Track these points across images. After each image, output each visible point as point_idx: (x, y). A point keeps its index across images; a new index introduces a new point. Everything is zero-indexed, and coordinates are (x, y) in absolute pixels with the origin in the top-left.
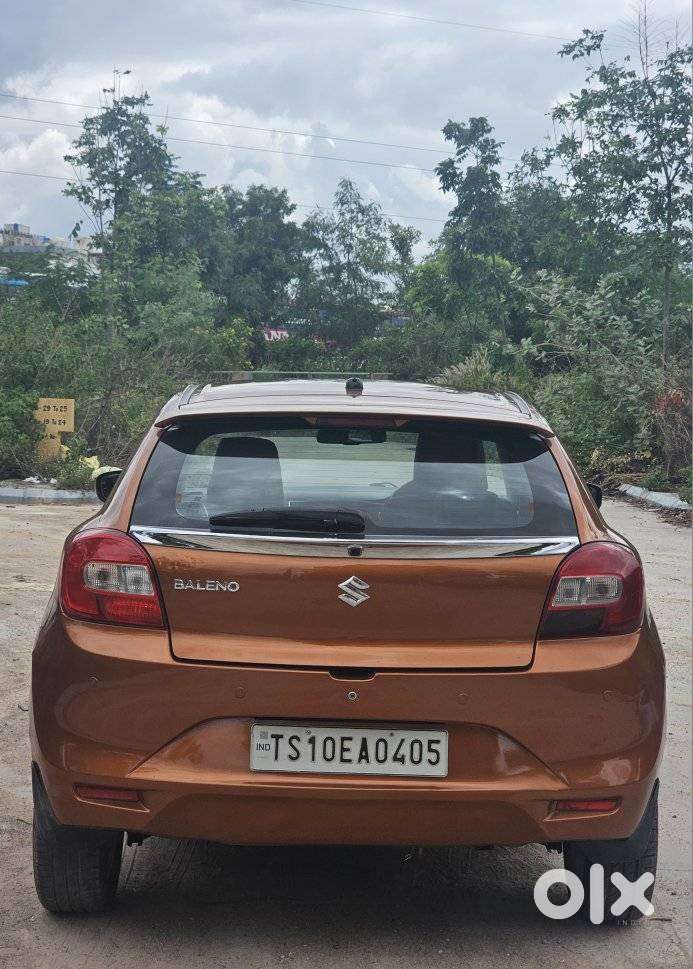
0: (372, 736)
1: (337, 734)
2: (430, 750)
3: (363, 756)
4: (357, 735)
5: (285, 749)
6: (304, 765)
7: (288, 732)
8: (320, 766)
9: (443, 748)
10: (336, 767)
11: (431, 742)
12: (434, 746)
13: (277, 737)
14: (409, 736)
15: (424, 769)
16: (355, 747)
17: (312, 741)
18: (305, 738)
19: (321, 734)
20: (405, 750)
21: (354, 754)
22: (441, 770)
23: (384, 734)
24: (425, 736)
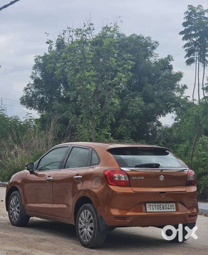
0: (164, 204)
1: (159, 204)
2: (173, 207)
3: (163, 208)
4: (162, 204)
5: (152, 208)
6: (154, 211)
7: (152, 204)
8: (157, 210)
9: (174, 206)
10: (159, 210)
11: (173, 205)
12: (173, 206)
13: (150, 205)
14: (170, 204)
15: (172, 210)
16: (162, 206)
17: (155, 206)
18: (154, 205)
19: (156, 205)
20: (169, 207)
21: (162, 208)
22: (175, 210)
23: (166, 204)
24: (172, 204)
